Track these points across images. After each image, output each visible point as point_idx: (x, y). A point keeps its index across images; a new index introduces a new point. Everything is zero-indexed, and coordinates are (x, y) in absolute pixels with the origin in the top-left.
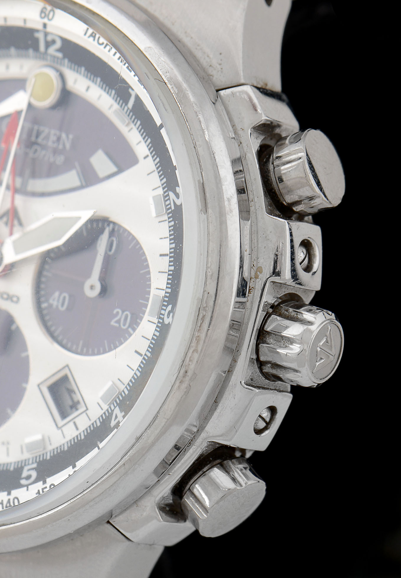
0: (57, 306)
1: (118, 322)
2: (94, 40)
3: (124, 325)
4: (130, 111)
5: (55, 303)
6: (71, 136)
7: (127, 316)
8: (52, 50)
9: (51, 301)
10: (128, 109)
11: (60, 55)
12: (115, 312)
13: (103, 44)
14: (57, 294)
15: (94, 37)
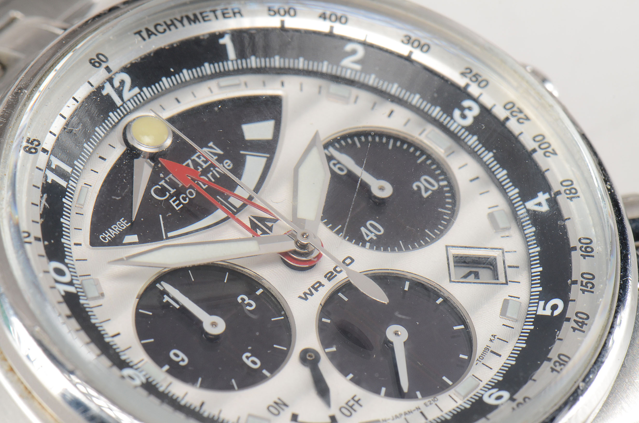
0: (376, 235)
1: (427, 190)
2: (156, 35)
3: (433, 186)
4: (236, 60)
5: (372, 236)
6: (211, 144)
7: (426, 180)
8: (127, 95)
9: (367, 239)
10: (232, 61)
11: (136, 90)
12: (415, 188)
13: (165, 30)
14: (363, 229)
15: (153, 33)
